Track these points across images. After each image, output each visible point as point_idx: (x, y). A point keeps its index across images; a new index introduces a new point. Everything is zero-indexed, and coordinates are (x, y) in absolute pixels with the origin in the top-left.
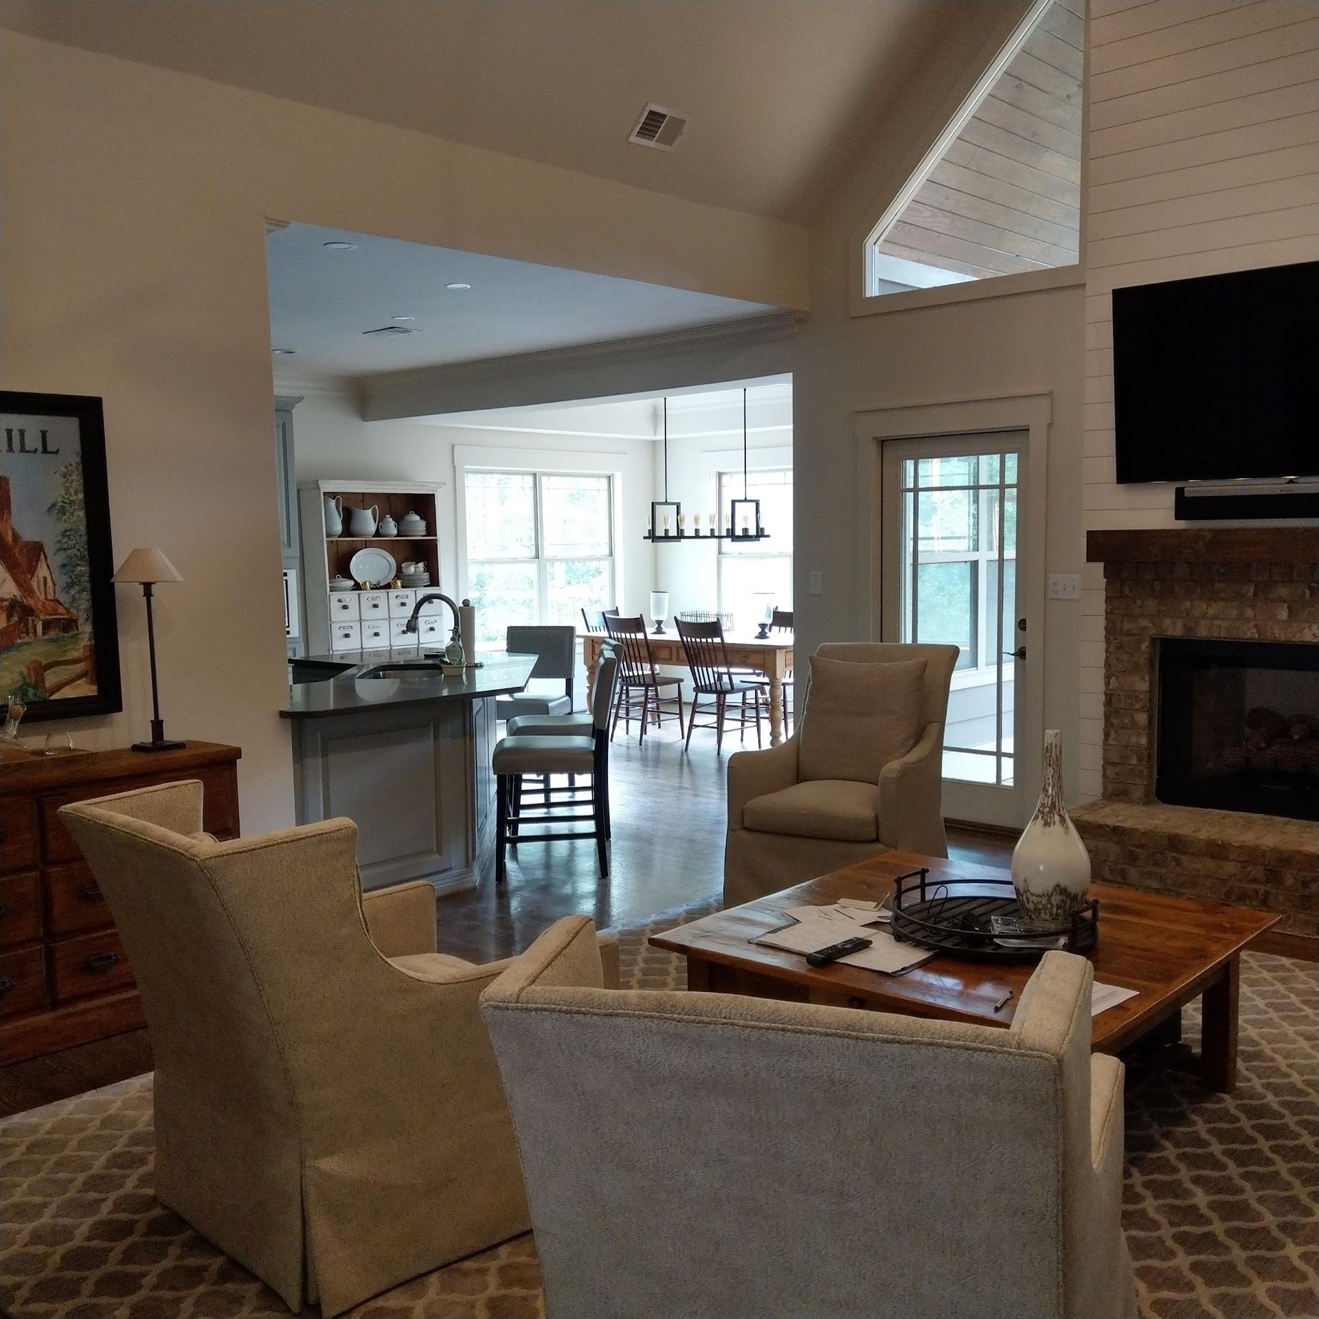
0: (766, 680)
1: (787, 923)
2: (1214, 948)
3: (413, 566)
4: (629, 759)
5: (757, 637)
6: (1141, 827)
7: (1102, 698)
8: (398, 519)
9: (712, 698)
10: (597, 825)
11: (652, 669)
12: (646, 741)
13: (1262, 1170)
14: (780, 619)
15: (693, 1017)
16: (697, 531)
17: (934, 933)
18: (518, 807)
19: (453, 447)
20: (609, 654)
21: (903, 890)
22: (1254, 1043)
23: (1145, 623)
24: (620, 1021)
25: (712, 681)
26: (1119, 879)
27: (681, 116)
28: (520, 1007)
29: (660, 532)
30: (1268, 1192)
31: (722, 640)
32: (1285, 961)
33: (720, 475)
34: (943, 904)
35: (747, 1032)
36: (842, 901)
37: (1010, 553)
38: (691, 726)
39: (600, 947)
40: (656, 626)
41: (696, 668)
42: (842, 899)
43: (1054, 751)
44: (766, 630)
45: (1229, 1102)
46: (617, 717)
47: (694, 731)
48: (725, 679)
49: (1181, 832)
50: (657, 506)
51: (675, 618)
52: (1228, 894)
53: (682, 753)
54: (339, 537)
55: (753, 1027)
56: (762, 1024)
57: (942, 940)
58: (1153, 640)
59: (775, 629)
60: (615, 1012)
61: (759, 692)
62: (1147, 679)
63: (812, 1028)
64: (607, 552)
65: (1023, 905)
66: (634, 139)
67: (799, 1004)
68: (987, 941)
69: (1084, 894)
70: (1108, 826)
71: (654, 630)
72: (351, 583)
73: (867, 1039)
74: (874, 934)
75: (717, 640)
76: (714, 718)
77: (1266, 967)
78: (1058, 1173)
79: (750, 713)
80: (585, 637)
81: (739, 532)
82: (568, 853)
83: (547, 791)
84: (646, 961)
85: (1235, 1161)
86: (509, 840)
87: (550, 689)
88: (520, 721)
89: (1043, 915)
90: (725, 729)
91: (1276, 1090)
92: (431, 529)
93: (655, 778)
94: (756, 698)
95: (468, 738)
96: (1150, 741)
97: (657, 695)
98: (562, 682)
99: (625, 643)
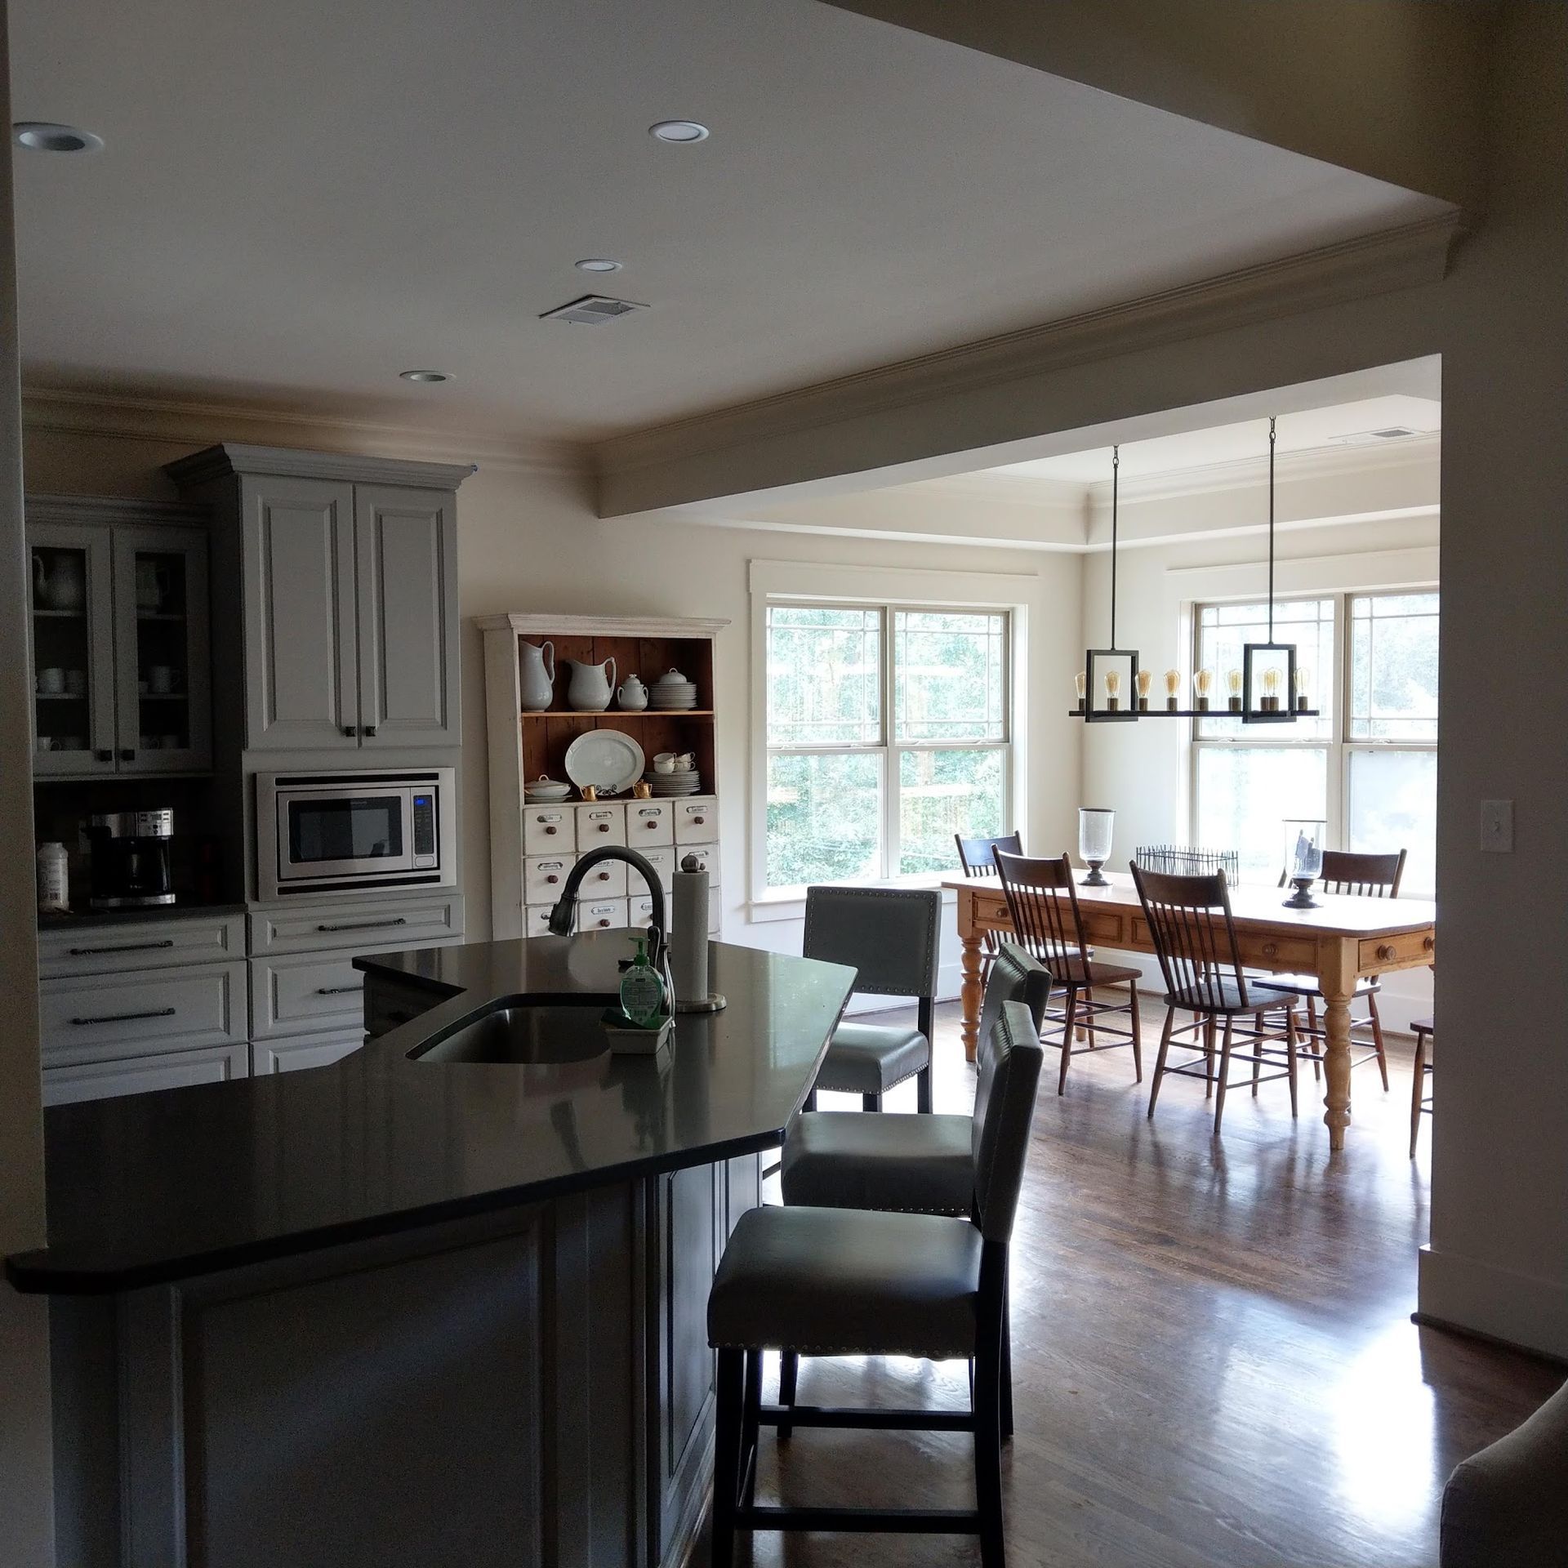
3: (672, 760)
5: (1289, 905)
8: (651, 682)
11: (1083, 953)
14: (1339, 867)
16: (1172, 702)
19: (748, 562)
29: (1100, 705)
31: (1227, 910)
33: (1197, 608)
38: (1159, 1069)
40: (1089, 871)
41: (1170, 959)
44: (1310, 890)
47: (1165, 1079)
50: (1096, 657)
51: (1131, 862)
53: (1142, 1122)
54: (546, 711)
64: (1001, 736)
71: (1086, 878)
72: (565, 789)
75: (1216, 911)
80: (963, 889)
81: (1256, 705)
92: (704, 698)
98: (911, 1001)
99: (1033, 901)
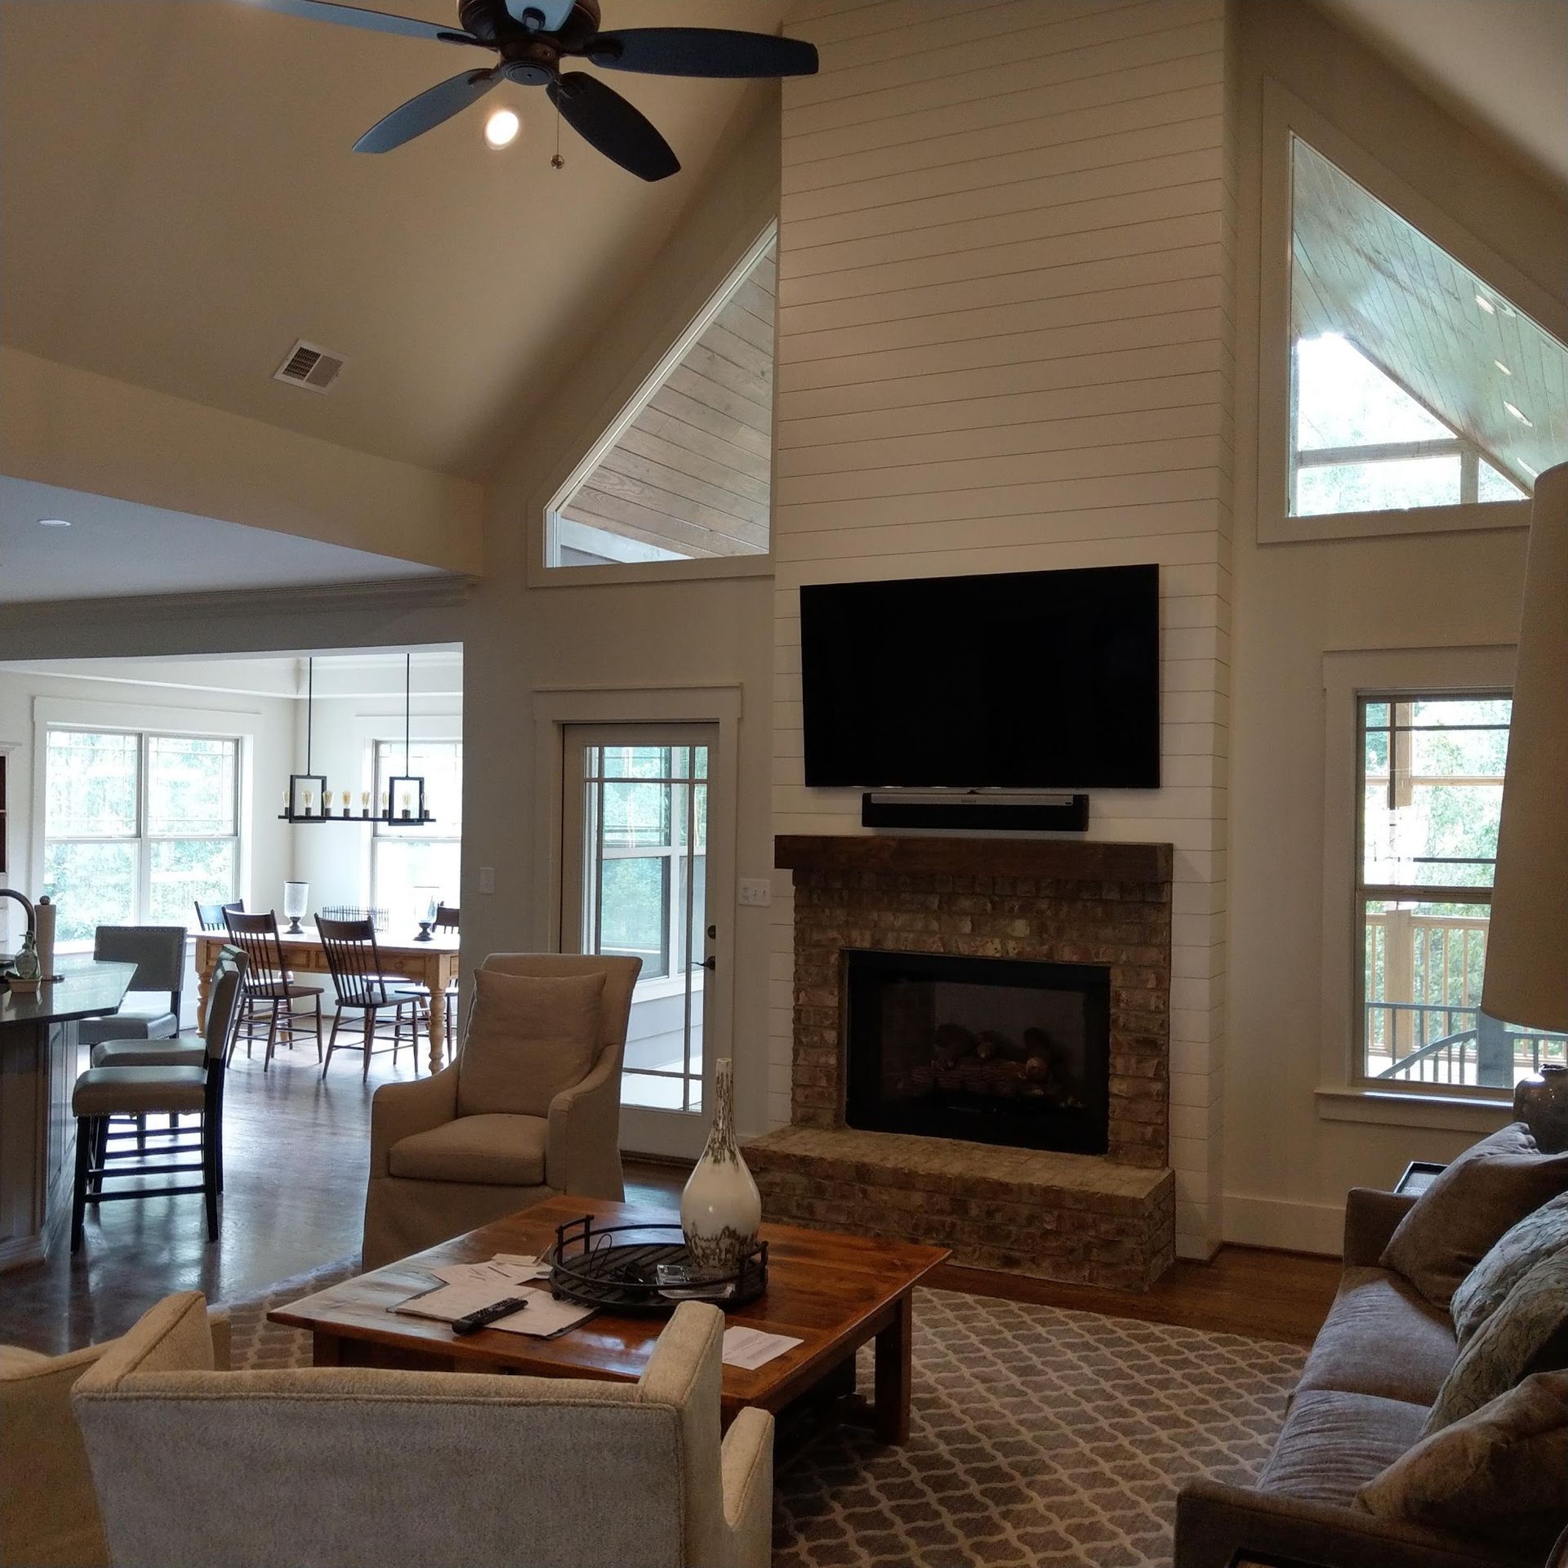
0: (426, 990)
1: (433, 1286)
2: (882, 1287)
4: (249, 1089)
5: (417, 939)
6: (828, 1156)
7: (791, 1014)
9: (360, 1012)
10: (206, 1177)
11: (284, 977)
12: (272, 1066)
13: (929, 1524)
14: (445, 917)
15: (312, 1395)
16: (346, 811)
17: (595, 1289)
18: (103, 1156)
19: (33, 699)
20: (229, 966)
21: (564, 1241)
22: (929, 1389)
23: (833, 934)
24: (234, 1405)
25: (360, 992)
26: (807, 1216)
27: (336, 356)
28: (119, 1398)
29: (300, 811)
30: (932, 1547)
31: (374, 942)
32: (969, 1298)
33: (377, 744)
34: (606, 1255)
35: (370, 1405)
36: (498, 1257)
37: (700, 849)
38: (332, 1047)
39: (212, 1326)
40: (292, 924)
41: (339, 976)
42: (498, 1255)
43: (725, 1083)
44: (429, 930)
45: (902, 1455)
46: (236, 1037)
47: (335, 1053)
48: (377, 988)
49: (866, 1160)
50: (297, 780)
51: (316, 916)
52: (916, 1227)
53: (319, 1081)
55: (377, 1401)
56: (388, 1397)
57: (604, 1295)
58: (842, 951)
59: (440, 928)
60: (227, 1395)
61: (418, 1003)
62: (836, 993)
63: (438, 1397)
64: (231, 831)
65: (691, 1251)
66: (280, 376)
67: (426, 1373)
68: (651, 1293)
69: (754, 1236)
70: (794, 1156)
71: (288, 928)
73: (494, 1404)
74: (530, 1294)
75: (367, 943)
76: (361, 1037)
77: (948, 1306)
78: (681, 1526)
79: (406, 1030)
80: (200, 939)
81: (398, 814)
82: (166, 1212)
83: (141, 1135)
84: (263, 1341)
85: (902, 1517)
86: (90, 1199)
87: (151, 1004)
88: (109, 1047)
89: (712, 1262)
90: (373, 1051)
91: (947, 1438)
93: (283, 1113)
94: (414, 1012)
95: (41, 1072)
96: (839, 1060)
97: (289, 1009)
98: (167, 996)
99: (250, 945)
